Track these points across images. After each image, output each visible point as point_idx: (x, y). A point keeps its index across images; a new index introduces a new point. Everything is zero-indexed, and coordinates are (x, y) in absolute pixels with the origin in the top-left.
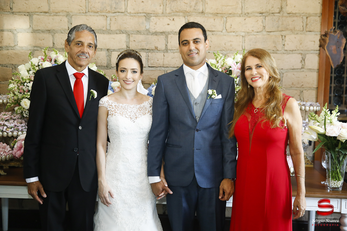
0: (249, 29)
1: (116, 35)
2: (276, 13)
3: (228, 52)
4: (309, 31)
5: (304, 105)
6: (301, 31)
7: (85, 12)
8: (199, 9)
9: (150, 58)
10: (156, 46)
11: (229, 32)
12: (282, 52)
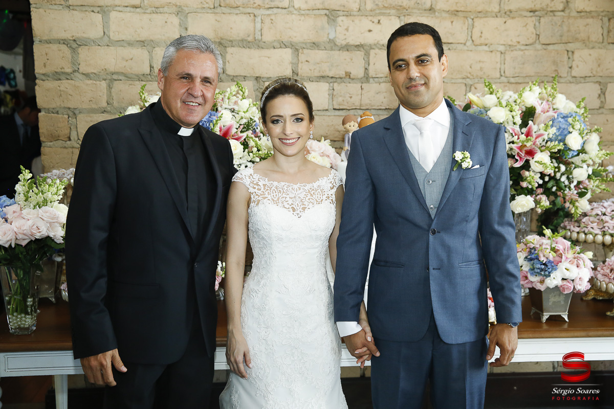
1: (272, 50)
2: (559, 11)
3: (476, 81)
4: (612, 43)
6: (599, 43)
7: (213, 7)
8: (424, 3)
9: (337, 94)
10: (348, 70)
11: (477, 45)
12: (568, 80)
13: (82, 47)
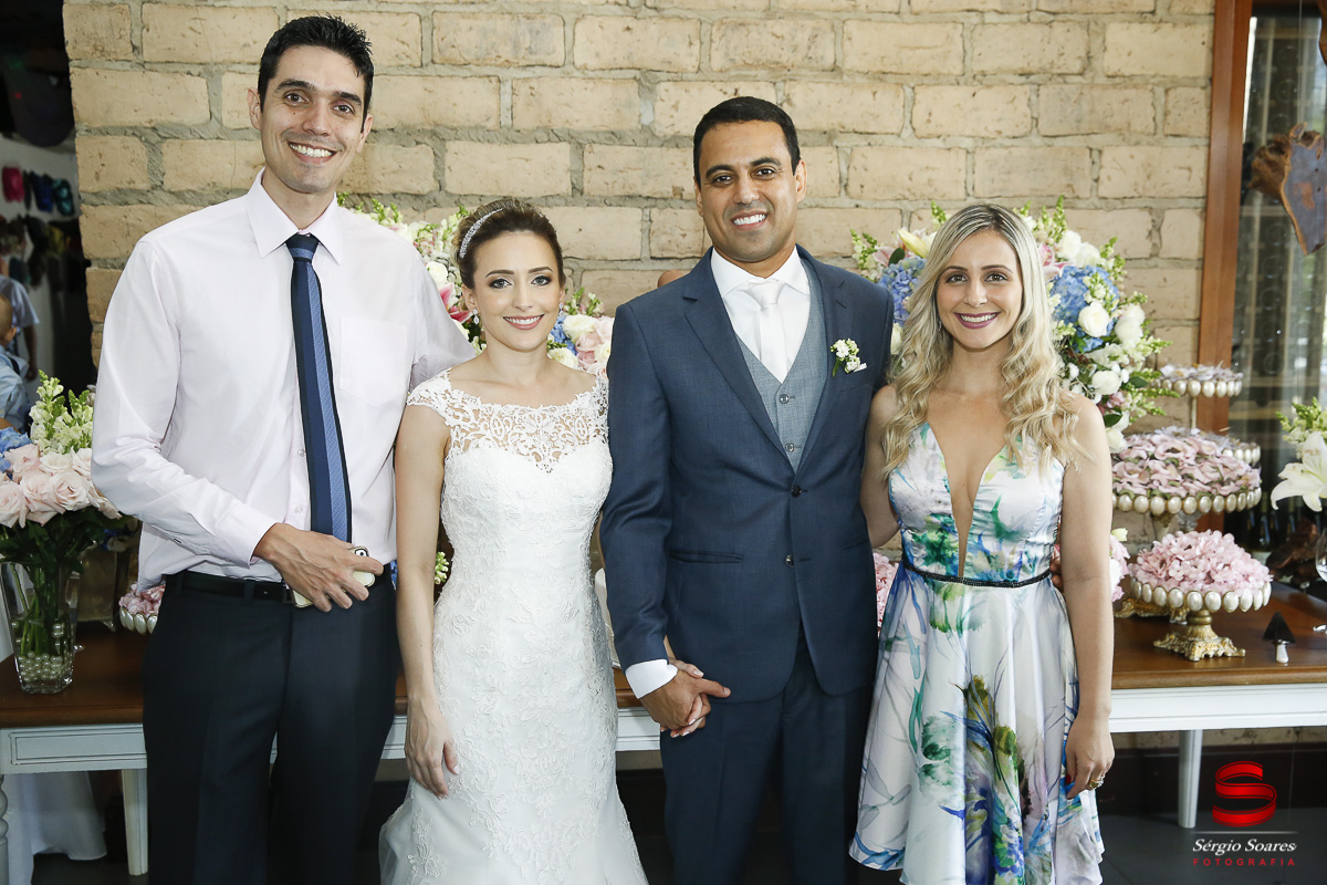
0: (986, 128)
1: (534, 146)
2: (1073, 74)
3: (921, 204)
4: (1172, 135)
5: (1192, 377)
6: (1148, 134)
7: (419, 64)
8: (822, 57)
9: (658, 229)
10: (678, 185)
11: (922, 137)
12: (1093, 204)
13: (168, 141)
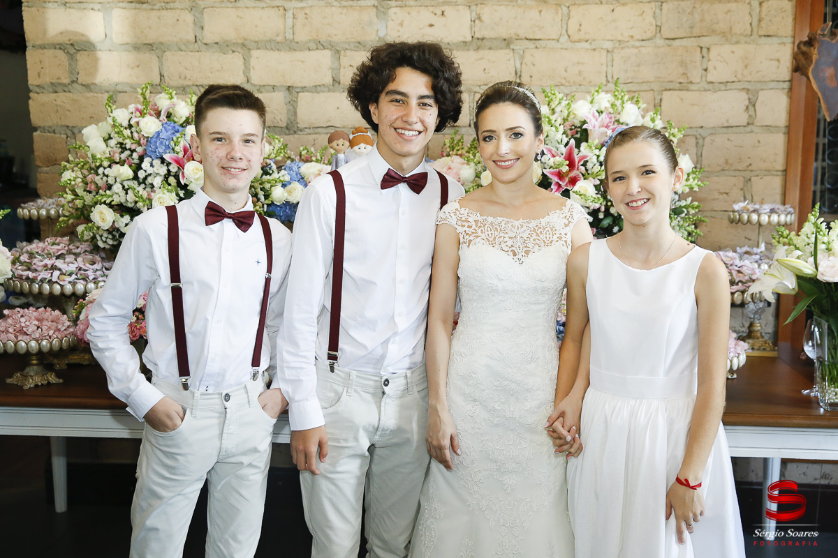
0: (622, 34)
1: (307, 53)
3: (574, 88)
4: (765, 36)
5: (755, 211)
6: (746, 36)
11: (575, 42)
12: (702, 87)
13: (81, 52)
